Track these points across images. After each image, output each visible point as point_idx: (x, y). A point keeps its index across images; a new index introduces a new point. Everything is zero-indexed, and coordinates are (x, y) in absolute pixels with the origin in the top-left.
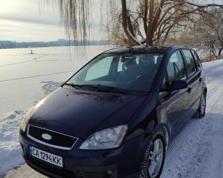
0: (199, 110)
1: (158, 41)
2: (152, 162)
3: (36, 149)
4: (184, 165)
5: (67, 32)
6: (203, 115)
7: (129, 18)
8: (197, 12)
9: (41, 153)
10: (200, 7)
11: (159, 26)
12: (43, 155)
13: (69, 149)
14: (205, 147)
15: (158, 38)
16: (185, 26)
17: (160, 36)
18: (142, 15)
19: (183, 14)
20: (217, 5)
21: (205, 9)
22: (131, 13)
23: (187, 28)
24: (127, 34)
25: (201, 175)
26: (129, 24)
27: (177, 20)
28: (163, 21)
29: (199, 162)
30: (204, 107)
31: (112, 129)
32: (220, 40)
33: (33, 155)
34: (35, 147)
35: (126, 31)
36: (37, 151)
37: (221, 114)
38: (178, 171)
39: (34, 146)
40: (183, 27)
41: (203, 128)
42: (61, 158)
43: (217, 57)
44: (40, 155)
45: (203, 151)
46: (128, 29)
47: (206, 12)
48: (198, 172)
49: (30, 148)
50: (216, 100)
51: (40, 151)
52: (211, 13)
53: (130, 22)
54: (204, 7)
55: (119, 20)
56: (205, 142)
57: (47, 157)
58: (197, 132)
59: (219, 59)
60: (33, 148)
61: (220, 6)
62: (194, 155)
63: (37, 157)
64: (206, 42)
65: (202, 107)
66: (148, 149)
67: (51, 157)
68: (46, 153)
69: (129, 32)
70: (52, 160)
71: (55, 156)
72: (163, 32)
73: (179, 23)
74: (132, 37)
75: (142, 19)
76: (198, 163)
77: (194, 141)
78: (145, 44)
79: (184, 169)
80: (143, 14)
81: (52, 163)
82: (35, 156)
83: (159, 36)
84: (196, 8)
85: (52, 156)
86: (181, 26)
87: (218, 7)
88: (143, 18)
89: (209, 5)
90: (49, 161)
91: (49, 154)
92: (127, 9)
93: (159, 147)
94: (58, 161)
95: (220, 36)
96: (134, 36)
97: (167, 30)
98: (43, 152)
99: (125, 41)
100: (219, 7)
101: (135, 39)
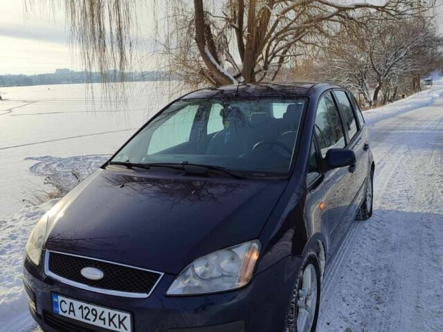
0: (364, 205)
1: (265, 74)
2: (300, 310)
3: (68, 301)
4: (353, 311)
5: (85, 55)
6: (370, 214)
7: (209, 29)
8: (336, 17)
9: (81, 307)
10: (342, 9)
11: (267, 45)
12: (85, 312)
13: (145, 295)
14: (384, 275)
15: (266, 68)
16: (315, 44)
17: (269, 63)
18: (233, 23)
19: (311, 21)
20: (372, 7)
21: (351, 13)
22: (211, 18)
23: (316, 47)
24: (207, 59)
25: (388, 328)
26: (208, 39)
27: (299, 33)
28: (273, 35)
29: (379, 303)
30: (370, 199)
31: (229, 250)
32: (375, 70)
33: (61, 313)
34: (67, 296)
35: (203, 54)
36: (71, 304)
37: (400, 210)
38: (345, 324)
39: (63, 295)
40: (309, 47)
41: (373, 239)
42: (128, 316)
43: (370, 103)
44: (78, 312)
45: (383, 282)
46: (207, 50)
47: (352, 19)
48: (381, 323)
49: (55, 300)
50: (386, 184)
51: (77, 304)
52: (360, 20)
53: (210, 35)
54: (350, 9)
55: (189, 32)
56: (382, 264)
57: (96, 315)
58: (364, 246)
59: (375, 106)
60: (60, 298)
61: (377, 8)
62: (368, 291)
63: (71, 316)
64: (350, 75)
65: (368, 198)
66: (297, 285)
67: (105, 316)
68: (91, 307)
69: (209, 55)
70: (107, 320)
71: (113, 312)
72: (274, 55)
73: (303, 39)
74: (215, 66)
75: (234, 30)
76: (378, 306)
77: (363, 265)
78: (242, 79)
79: (355, 318)
80: (235, 21)
81: (107, 326)
82: (66, 315)
83: (267, 63)
84: (333, 10)
85: (107, 312)
86: (307, 44)
87: (373, 10)
88: (236, 28)
89: (358, 6)
90: (99, 323)
91: (99, 309)
92: (205, 10)
93: (312, 281)
94: (121, 323)
95: (375, 65)
96: (219, 63)
97: (281, 51)
98: (85, 305)
99: (202, 72)
100: (375, 10)
101: (222, 70)
